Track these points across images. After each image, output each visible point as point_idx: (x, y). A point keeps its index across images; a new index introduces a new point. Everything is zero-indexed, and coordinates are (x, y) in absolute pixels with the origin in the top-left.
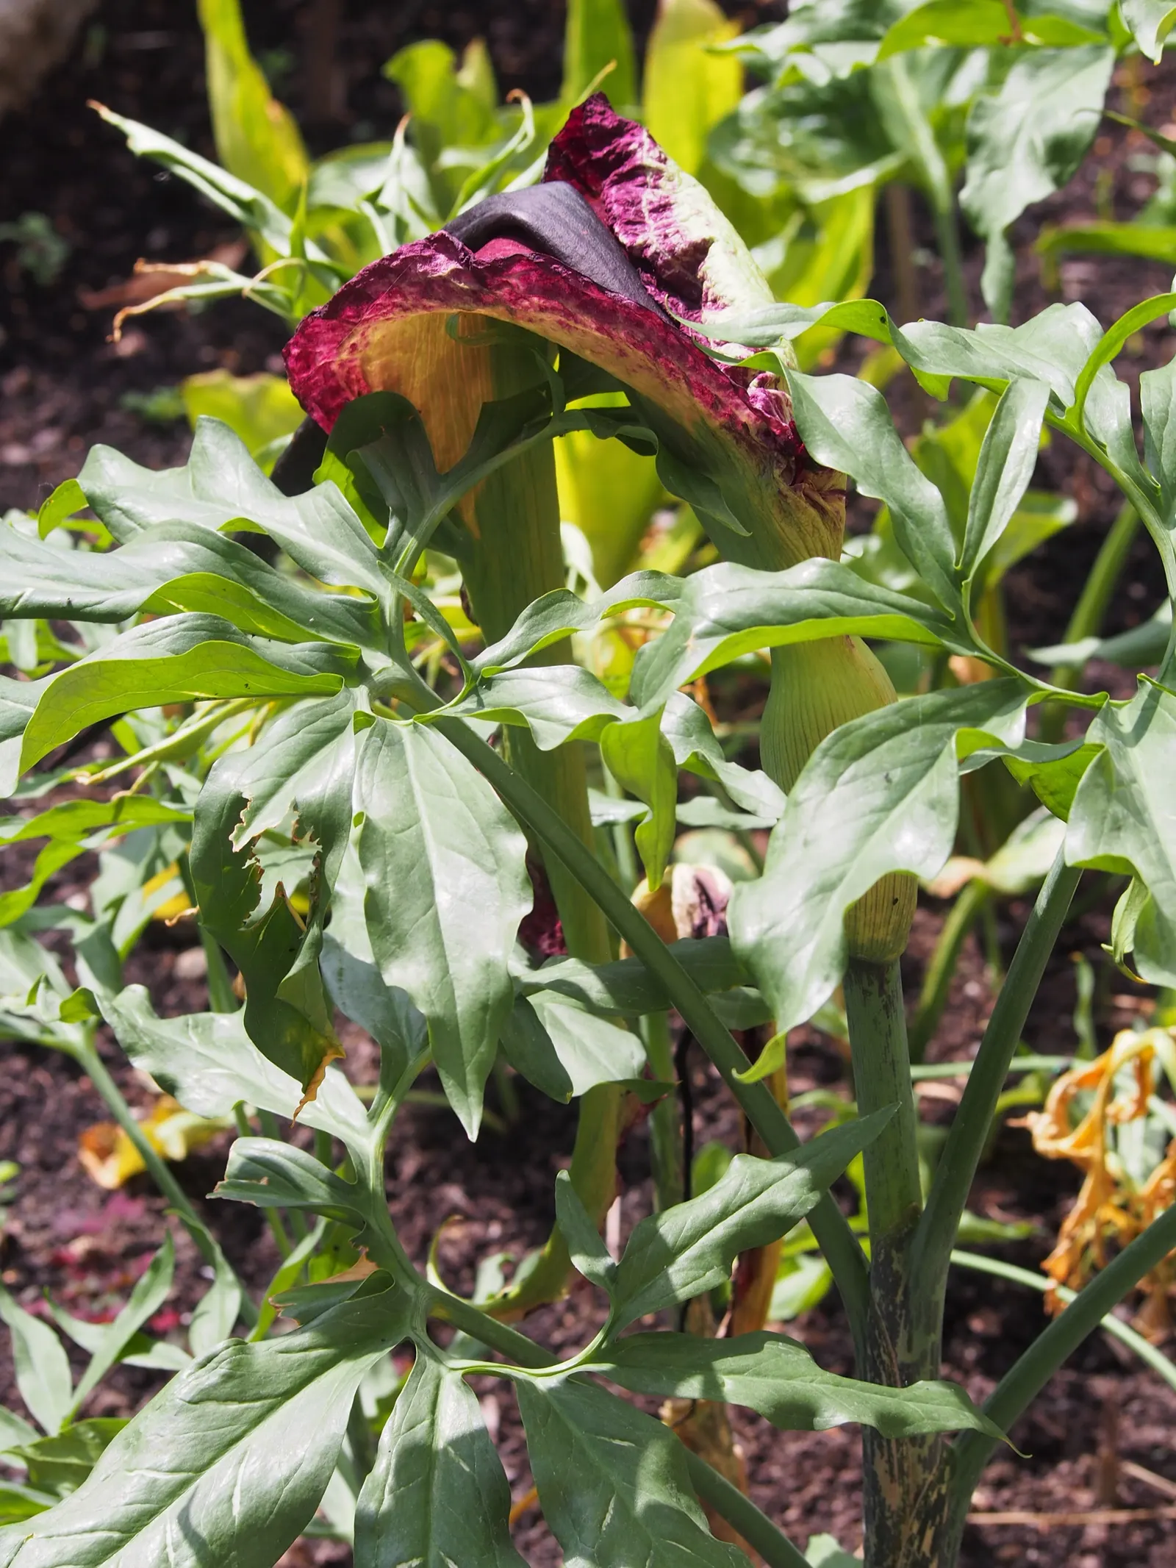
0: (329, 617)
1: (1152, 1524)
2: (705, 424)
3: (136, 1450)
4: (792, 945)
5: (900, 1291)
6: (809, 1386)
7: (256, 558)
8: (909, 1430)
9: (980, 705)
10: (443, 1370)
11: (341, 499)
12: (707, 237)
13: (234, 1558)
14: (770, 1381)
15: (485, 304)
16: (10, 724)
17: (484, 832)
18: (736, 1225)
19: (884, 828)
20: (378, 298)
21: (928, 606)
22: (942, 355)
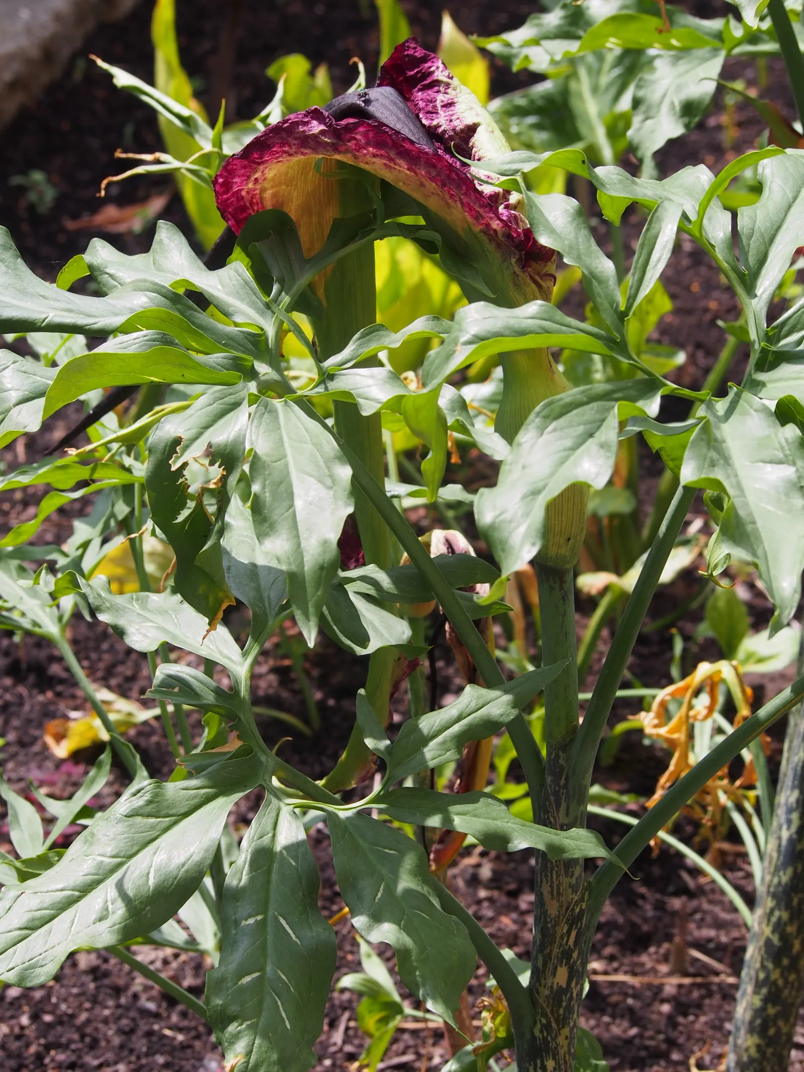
0: (234, 341)
1: (706, 986)
2: (470, 229)
3: (91, 844)
4: (513, 525)
5: (564, 777)
6: (506, 825)
7: (191, 303)
8: (566, 856)
9: (632, 392)
10: (282, 805)
11: (244, 270)
12: (476, 121)
13: (149, 911)
14: (482, 820)
15: (339, 152)
16: (37, 390)
17: (326, 465)
18: (466, 725)
19: (572, 458)
20: (273, 147)
21: (603, 332)
22: (618, 186)
